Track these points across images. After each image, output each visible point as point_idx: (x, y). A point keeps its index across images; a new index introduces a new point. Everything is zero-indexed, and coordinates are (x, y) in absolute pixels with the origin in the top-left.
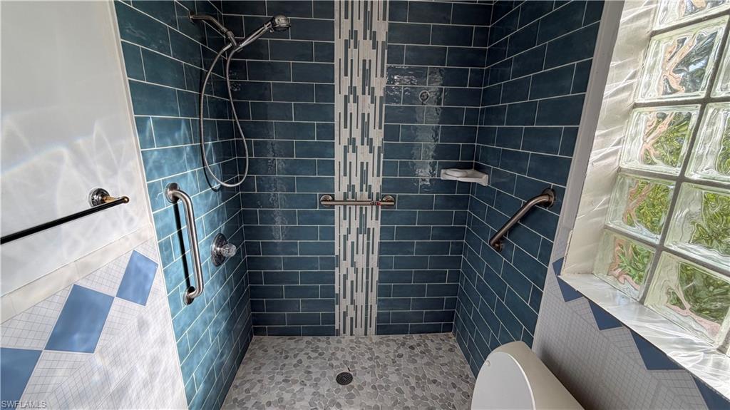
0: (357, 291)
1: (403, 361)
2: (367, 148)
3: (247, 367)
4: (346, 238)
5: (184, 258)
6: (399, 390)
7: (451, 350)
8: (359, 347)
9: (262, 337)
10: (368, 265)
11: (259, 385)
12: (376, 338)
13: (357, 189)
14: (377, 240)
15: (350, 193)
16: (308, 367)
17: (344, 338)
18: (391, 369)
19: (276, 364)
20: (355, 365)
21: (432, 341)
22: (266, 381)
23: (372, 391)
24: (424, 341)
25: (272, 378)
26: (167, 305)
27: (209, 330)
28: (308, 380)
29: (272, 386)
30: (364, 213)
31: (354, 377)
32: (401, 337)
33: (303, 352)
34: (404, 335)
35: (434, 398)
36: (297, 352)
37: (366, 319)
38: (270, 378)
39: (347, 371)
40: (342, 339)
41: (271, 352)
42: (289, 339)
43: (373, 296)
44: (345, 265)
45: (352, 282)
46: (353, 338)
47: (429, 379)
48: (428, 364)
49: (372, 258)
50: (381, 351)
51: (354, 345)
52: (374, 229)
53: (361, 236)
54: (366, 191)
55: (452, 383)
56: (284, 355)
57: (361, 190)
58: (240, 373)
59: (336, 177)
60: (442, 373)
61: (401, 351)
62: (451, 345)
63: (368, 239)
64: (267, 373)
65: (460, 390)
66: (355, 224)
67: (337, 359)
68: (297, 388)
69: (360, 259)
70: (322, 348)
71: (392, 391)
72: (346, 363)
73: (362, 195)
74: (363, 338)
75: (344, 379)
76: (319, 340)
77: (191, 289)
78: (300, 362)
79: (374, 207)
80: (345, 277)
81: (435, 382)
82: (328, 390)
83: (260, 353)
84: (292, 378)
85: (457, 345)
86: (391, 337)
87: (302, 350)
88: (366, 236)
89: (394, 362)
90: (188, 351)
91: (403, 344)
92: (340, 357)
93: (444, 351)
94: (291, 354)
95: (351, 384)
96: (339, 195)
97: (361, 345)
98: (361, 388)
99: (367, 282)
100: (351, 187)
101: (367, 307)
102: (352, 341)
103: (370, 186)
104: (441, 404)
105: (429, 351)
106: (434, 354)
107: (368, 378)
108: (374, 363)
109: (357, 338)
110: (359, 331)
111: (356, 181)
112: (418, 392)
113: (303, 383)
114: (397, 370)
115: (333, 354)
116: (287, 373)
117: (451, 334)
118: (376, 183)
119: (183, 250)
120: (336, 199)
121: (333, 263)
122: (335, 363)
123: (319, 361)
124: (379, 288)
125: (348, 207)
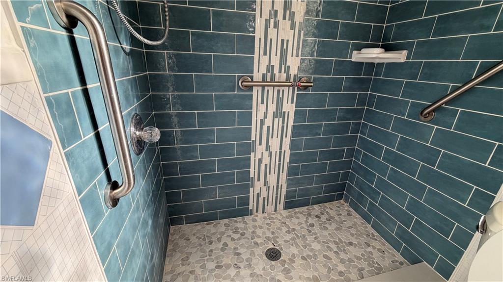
0: (270, 174)
1: (316, 229)
2: (288, 23)
3: (173, 260)
4: (262, 122)
5: (98, 136)
6: (325, 257)
7: (349, 214)
8: (274, 223)
9: (180, 226)
10: (281, 148)
11: (192, 277)
12: (285, 213)
13: (276, 71)
14: (291, 123)
15: (269, 74)
16: (235, 249)
17: (257, 216)
18: (310, 238)
19: (203, 251)
20: (277, 239)
21: (331, 209)
22: (198, 271)
23: (304, 262)
24: (325, 210)
25: (203, 267)
26: (80, 214)
27: (139, 234)
28: (240, 262)
29: (206, 276)
30: (281, 96)
31: (281, 252)
32: (305, 209)
33: (225, 235)
34: (307, 207)
35: (358, 258)
36: (219, 236)
37: (277, 197)
38: (201, 267)
39: (273, 246)
40: (256, 218)
41: (193, 239)
42: (207, 224)
43: (284, 177)
44: (260, 149)
45: (266, 165)
46: (265, 215)
47: (345, 242)
48: (337, 229)
49: (285, 141)
50: (294, 223)
51: (269, 221)
52: (289, 112)
53: (276, 120)
54: (285, 73)
55: (365, 243)
56: (207, 241)
57: (280, 72)
58: (168, 267)
59: (256, 56)
60: (352, 235)
61: (311, 221)
62: (347, 210)
63: (283, 123)
64: (197, 262)
65: (374, 248)
66: (272, 108)
67: (259, 237)
68: (232, 272)
69: (275, 143)
70: (242, 229)
71: (321, 258)
72: (268, 239)
73: (280, 77)
74: (274, 214)
75: (273, 255)
76: (236, 222)
77: (115, 186)
78: (225, 245)
79: (291, 88)
80: (260, 161)
81: (351, 244)
82: (264, 269)
83: (182, 242)
84: (224, 263)
85: (351, 209)
86: (297, 210)
87: (223, 233)
88: (281, 119)
89: (310, 232)
90: (119, 271)
91: (310, 215)
92: (261, 235)
93: (344, 216)
94: (214, 239)
95: (282, 258)
96: (257, 76)
97: (275, 221)
98: (292, 261)
99: (279, 164)
100: (270, 68)
101: (278, 187)
102: (265, 218)
103: (289, 67)
104: (367, 263)
105: (332, 218)
106: (338, 220)
107: (294, 250)
108: (293, 236)
109: (269, 215)
110: (270, 208)
111: (275, 62)
112: (342, 255)
113: (237, 267)
114: (316, 238)
115: (253, 232)
116: (217, 258)
117: (342, 201)
118: (294, 64)
119: (95, 126)
120: (254, 80)
121: (249, 148)
122: (259, 241)
123: (243, 241)
124: (290, 168)
125: (266, 88)
